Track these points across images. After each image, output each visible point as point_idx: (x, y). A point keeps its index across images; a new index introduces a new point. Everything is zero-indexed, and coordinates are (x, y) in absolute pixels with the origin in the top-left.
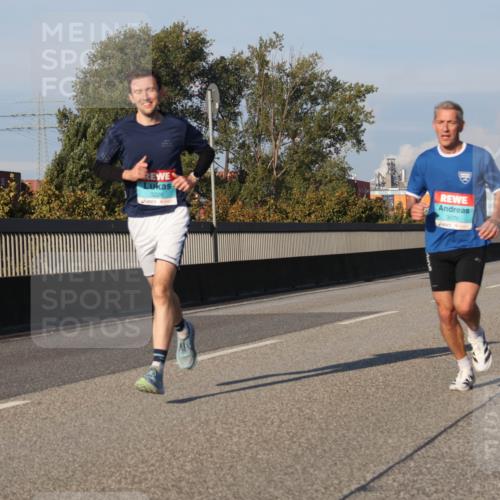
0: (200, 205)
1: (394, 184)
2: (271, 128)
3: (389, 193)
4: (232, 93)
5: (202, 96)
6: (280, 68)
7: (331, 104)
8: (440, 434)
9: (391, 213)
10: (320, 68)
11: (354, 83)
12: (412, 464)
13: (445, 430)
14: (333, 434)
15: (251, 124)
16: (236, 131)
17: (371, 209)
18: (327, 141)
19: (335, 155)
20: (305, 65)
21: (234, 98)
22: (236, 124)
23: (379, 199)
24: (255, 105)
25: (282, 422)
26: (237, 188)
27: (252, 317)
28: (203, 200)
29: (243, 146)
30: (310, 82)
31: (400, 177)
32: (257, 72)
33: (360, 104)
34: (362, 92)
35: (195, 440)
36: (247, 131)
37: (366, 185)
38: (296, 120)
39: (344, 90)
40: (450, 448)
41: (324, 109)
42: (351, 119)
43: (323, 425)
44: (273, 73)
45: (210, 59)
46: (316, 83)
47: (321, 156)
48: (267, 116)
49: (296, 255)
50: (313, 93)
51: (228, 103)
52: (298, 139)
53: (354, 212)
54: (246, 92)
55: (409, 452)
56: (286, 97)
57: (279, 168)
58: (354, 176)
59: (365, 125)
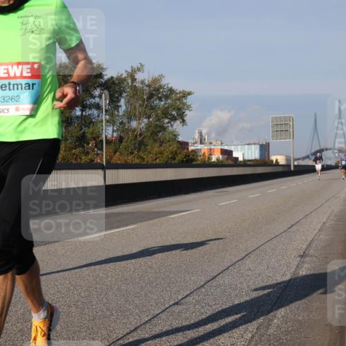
0: (98, 154)
1: (201, 143)
2: (137, 114)
3: (199, 148)
4: (116, 95)
5: (100, 96)
6: (142, 82)
7: (169, 101)
8: (219, 274)
9: (199, 158)
10: (164, 82)
11: (181, 90)
12: (204, 290)
13: (222, 272)
14: (162, 275)
15: (126, 112)
16: (118, 116)
17: (189, 156)
18: (167, 121)
19: (170, 128)
20: (156, 80)
21: (117, 98)
22: (118, 111)
23: (193, 151)
24: (128, 102)
25: (135, 269)
26: (118, 145)
27: (123, 214)
28: (99, 152)
29: (121, 123)
30: (158, 90)
31: (205, 139)
32: (130, 84)
33: (185, 101)
34: (186, 94)
35: (88, 279)
36: (124, 115)
37: (187, 144)
38: (150, 109)
39: (177, 93)
40: (224, 281)
41: (165, 104)
42: (180, 109)
43: (157, 271)
44: (138, 85)
45: (106, 78)
46: (161, 90)
47: (163, 129)
48: (135, 107)
49: (148, 181)
50: (160, 95)
51: (114, 101)
52: (151, 119)
53: (179, 158)
54: (124, 95)
55: (202, 283)
56: (145, 97)
57: (141, 135)
58: (180, 139)
59: (187, 112)
